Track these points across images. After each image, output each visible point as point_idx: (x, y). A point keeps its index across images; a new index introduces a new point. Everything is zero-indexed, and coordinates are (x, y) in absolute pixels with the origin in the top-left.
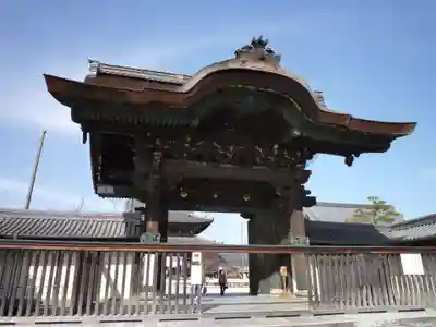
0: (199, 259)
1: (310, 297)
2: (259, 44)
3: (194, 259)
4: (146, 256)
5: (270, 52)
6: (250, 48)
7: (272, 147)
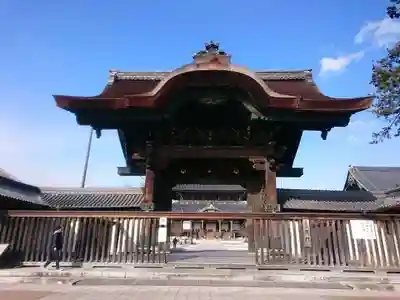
0: (165, 223)
1: (257, 257)
2: (212, 47)
3: (161, 223)
4: (126, 221)
5: (222, 53)
6: (204, 52)
7: (245, 129)
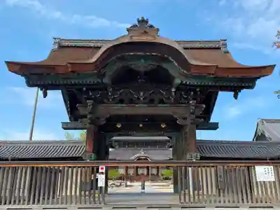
0: (104, 171)
2: (143, 22)
3: (101, 170)
5: (151, 26)
7: (170, 90)
